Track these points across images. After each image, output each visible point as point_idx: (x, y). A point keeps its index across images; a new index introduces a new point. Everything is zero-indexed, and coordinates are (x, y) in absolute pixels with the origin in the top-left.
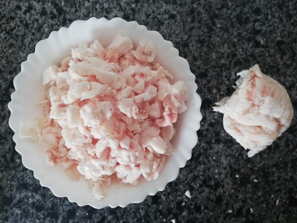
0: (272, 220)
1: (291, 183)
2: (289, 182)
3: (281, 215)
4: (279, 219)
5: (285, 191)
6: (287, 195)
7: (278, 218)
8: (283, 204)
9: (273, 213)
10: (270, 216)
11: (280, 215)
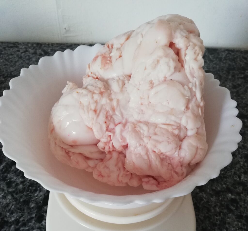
0: (233, 179)
1: (245, 150)
2: (242, 149)
3: (243, 175)
4: (242, 179)
5: (240, 156)
6: (243, 159)
7: (240, 177)
8: (242, 166)
9: (233, 173)
10: (230, 175)
11: (241, 175)
